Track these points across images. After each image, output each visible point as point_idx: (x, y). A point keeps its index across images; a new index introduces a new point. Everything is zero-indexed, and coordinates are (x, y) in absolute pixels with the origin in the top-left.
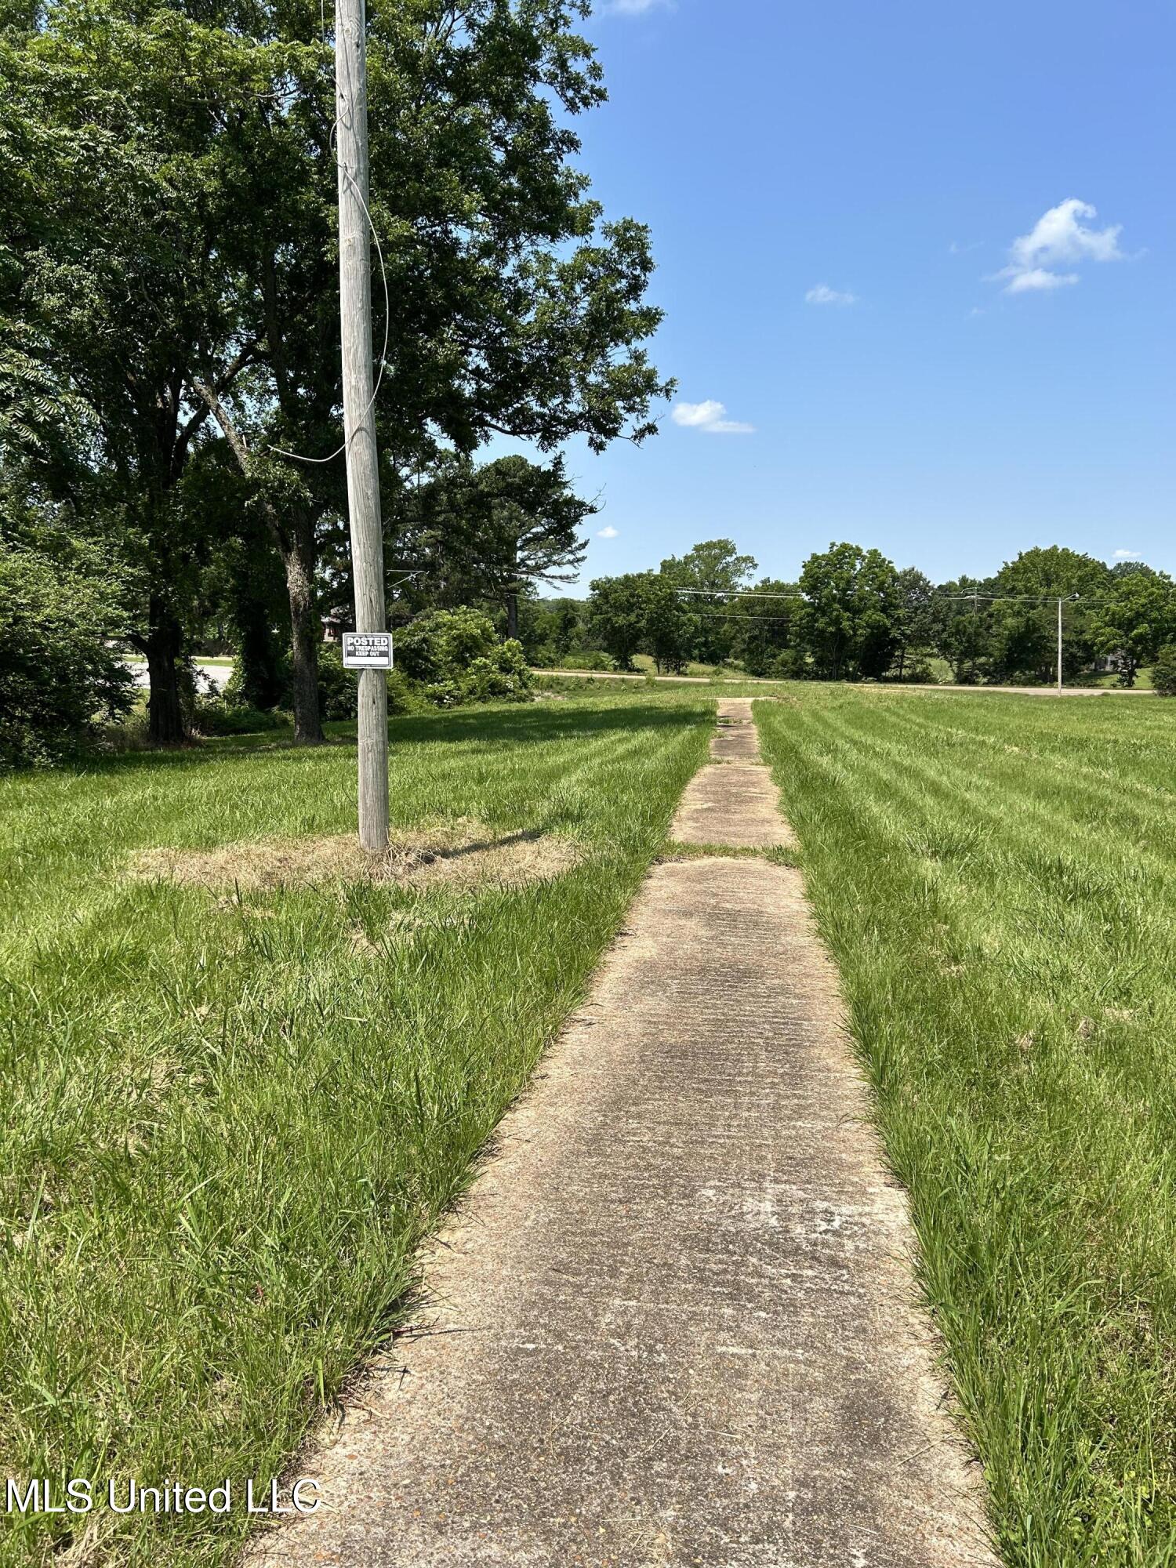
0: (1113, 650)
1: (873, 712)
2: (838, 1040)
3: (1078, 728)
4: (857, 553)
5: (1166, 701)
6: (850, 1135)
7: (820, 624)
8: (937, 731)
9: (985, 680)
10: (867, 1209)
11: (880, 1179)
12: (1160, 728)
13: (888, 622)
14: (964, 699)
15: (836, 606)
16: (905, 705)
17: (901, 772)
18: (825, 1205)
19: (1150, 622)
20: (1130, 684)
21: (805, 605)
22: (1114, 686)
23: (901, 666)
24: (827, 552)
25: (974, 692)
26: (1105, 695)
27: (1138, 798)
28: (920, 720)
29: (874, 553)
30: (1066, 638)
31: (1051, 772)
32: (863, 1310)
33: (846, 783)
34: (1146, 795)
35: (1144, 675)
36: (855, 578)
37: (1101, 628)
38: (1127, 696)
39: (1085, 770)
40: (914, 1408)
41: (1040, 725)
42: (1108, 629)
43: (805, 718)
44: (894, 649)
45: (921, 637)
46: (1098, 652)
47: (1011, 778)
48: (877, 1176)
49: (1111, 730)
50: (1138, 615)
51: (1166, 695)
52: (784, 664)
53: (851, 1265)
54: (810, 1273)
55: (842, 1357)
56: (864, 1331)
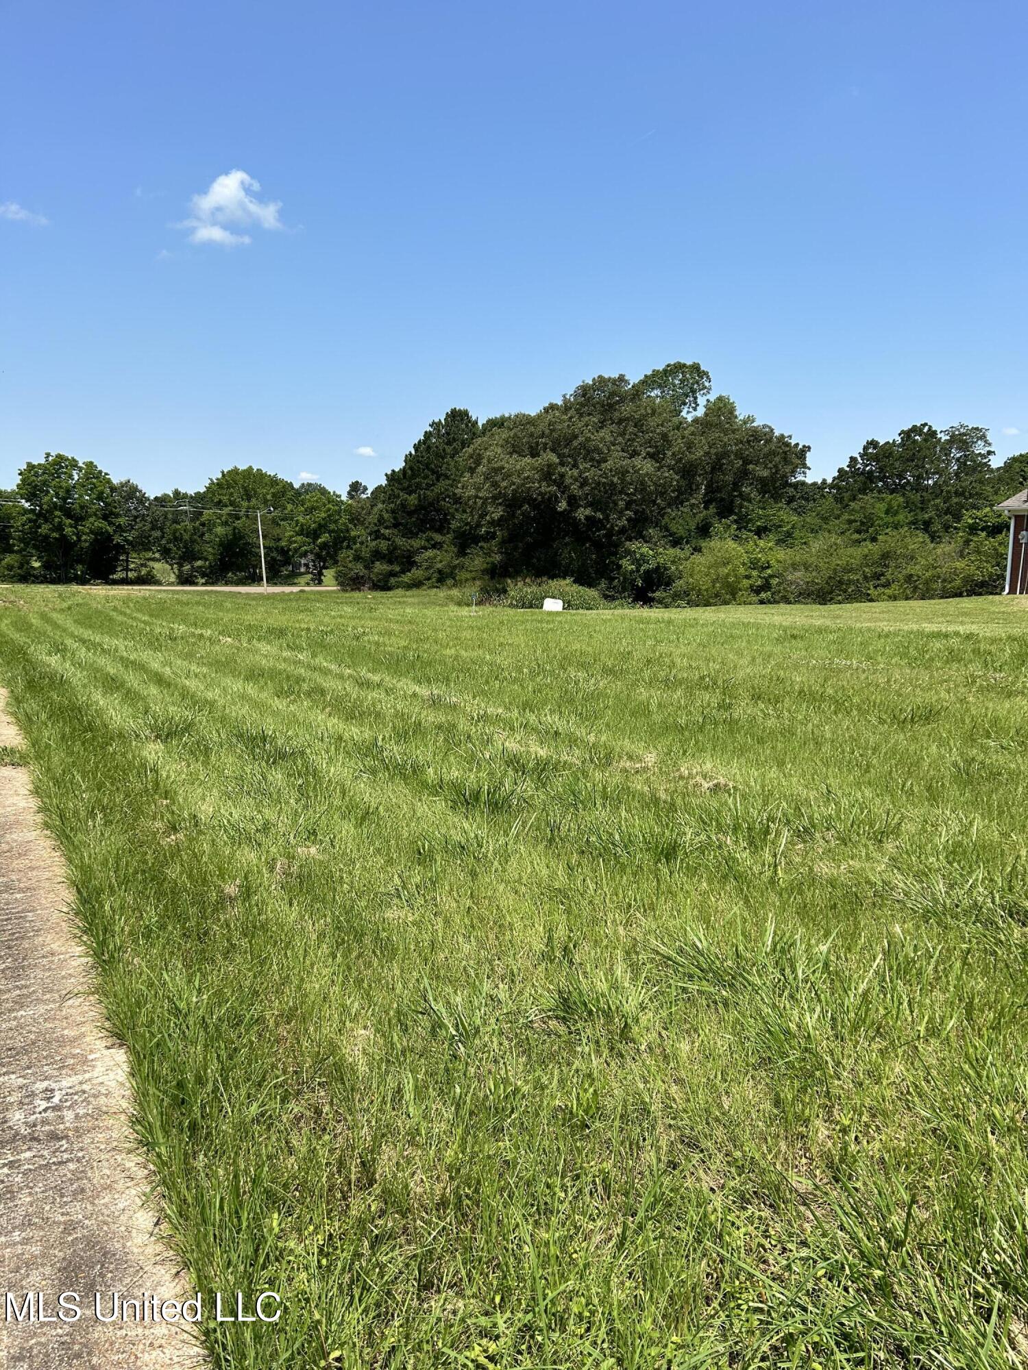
0: (305, 555)
1: (101, 612)
2: (63, 924)
3: (278, 619)
4: (74, 464)
5: (347, 595)
6: (72, 1011)
7: (44, 529)
8: (160, 627)
9: (203, 581)
10: (87, 1076)
11: (101, 1044)
12: (341, 616)
13: (110, 529)
14: (184, 598)
15: (57, 513)
16: (131, 605)
17: (127, 666)
18: (45, 1084)
19: (330, 532)
20: (320, 582)
21: (26, 511)
22: (308, 584)
23: (127, 569)
24: (43, 461)
25: (194, 591)
26: (302, 591)
27: (326, 674)
28: (146, 618)
29: (90, 465)
30: (267, 545)
31: (258, 658)
32: (83, 1171)
33: (74, 681)
34: (330, 671)
35: (329, 575)
36: (74, 487)
37: (293, 536)
38: (319, 593)
39: (285, 654)
40: (128, 1244)
41: (249, 618)
42: (299, 538)
43: (33, 621)
44: (118, 553)
45: (142, 544)
46: (293, 556)
47: (225, 665)
48: (98, 1042)
49: (306, 621)
50: (320, 526)
51: (347, 591)
52: (10, 568)
53: (70, 1134)
54: (28, 1154)
55: (59, 1223)
56: (83, 1190)
